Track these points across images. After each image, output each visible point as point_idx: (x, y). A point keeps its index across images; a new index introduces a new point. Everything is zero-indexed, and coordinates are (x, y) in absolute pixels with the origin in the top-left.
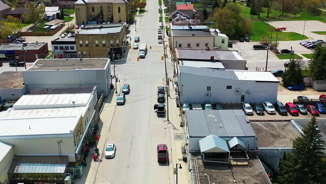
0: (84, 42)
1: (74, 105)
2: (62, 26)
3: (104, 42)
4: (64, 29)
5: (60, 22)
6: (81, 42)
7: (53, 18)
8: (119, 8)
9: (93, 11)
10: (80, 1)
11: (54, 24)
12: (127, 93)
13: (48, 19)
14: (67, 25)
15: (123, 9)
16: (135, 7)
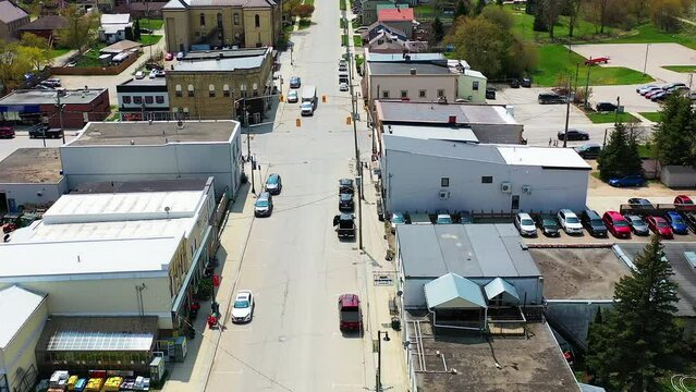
0: (185, 87)
1: (168, 215)
2: (138, 54)
3: (226, 87)
4: (142, 60)
5: (133, 45)
6: (178, 88)
7: (118, 37)
8: (257, 17)
9: (203, 23)
10: (174, 3)
11: (120, 50)
12: (276, 192)
13: (107, 40)
14: (148, 52)
15: (265, 20)
16: (291, 15)
